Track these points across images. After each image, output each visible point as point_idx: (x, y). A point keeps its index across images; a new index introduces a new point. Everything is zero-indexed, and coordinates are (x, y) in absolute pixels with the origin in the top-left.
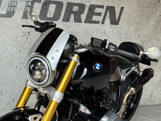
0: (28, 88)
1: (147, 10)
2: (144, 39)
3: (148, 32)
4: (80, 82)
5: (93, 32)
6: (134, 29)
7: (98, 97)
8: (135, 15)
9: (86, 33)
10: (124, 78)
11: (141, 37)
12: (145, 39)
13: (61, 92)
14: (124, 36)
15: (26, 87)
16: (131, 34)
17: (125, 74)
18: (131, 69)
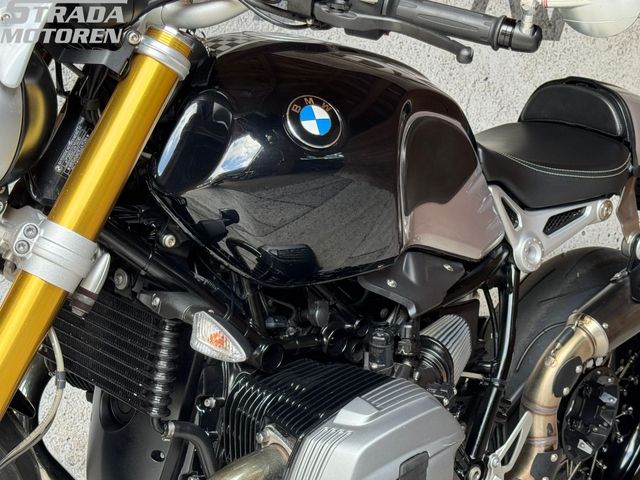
4: (224, 215)
7: (352, 323)
10: (532, 256)
17: (542, 236)
18: (578, 213)
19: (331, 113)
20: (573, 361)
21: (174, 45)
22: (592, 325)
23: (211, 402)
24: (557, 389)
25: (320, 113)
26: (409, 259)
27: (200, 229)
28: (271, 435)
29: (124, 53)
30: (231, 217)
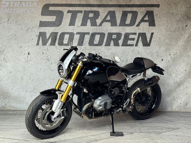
0: (60, 80)
1: (175, 34)
2: (174, 57)
3: (178, 51)
5: (129, 52)
6: (165, 49)
8: (164, 38)
9: (123, 53)
10: (129, 80)
11: (172, 55)
12: (176, 56)
13: (73, 81)
14: (156, 55)
15: (59, 80)
16: (162, 53)
17: (131, 78)
18: (137, 75)
19: (98, 68)
20: (136, 93)
21: (81, 64)
22: (138, 89)
23: (88, 97)
24: (133, 96)
25: (97, 68)
26: (110, 82)
27: (85, 80)
28: (93, 100)
29: (77, 65)
30: (89, 79)
